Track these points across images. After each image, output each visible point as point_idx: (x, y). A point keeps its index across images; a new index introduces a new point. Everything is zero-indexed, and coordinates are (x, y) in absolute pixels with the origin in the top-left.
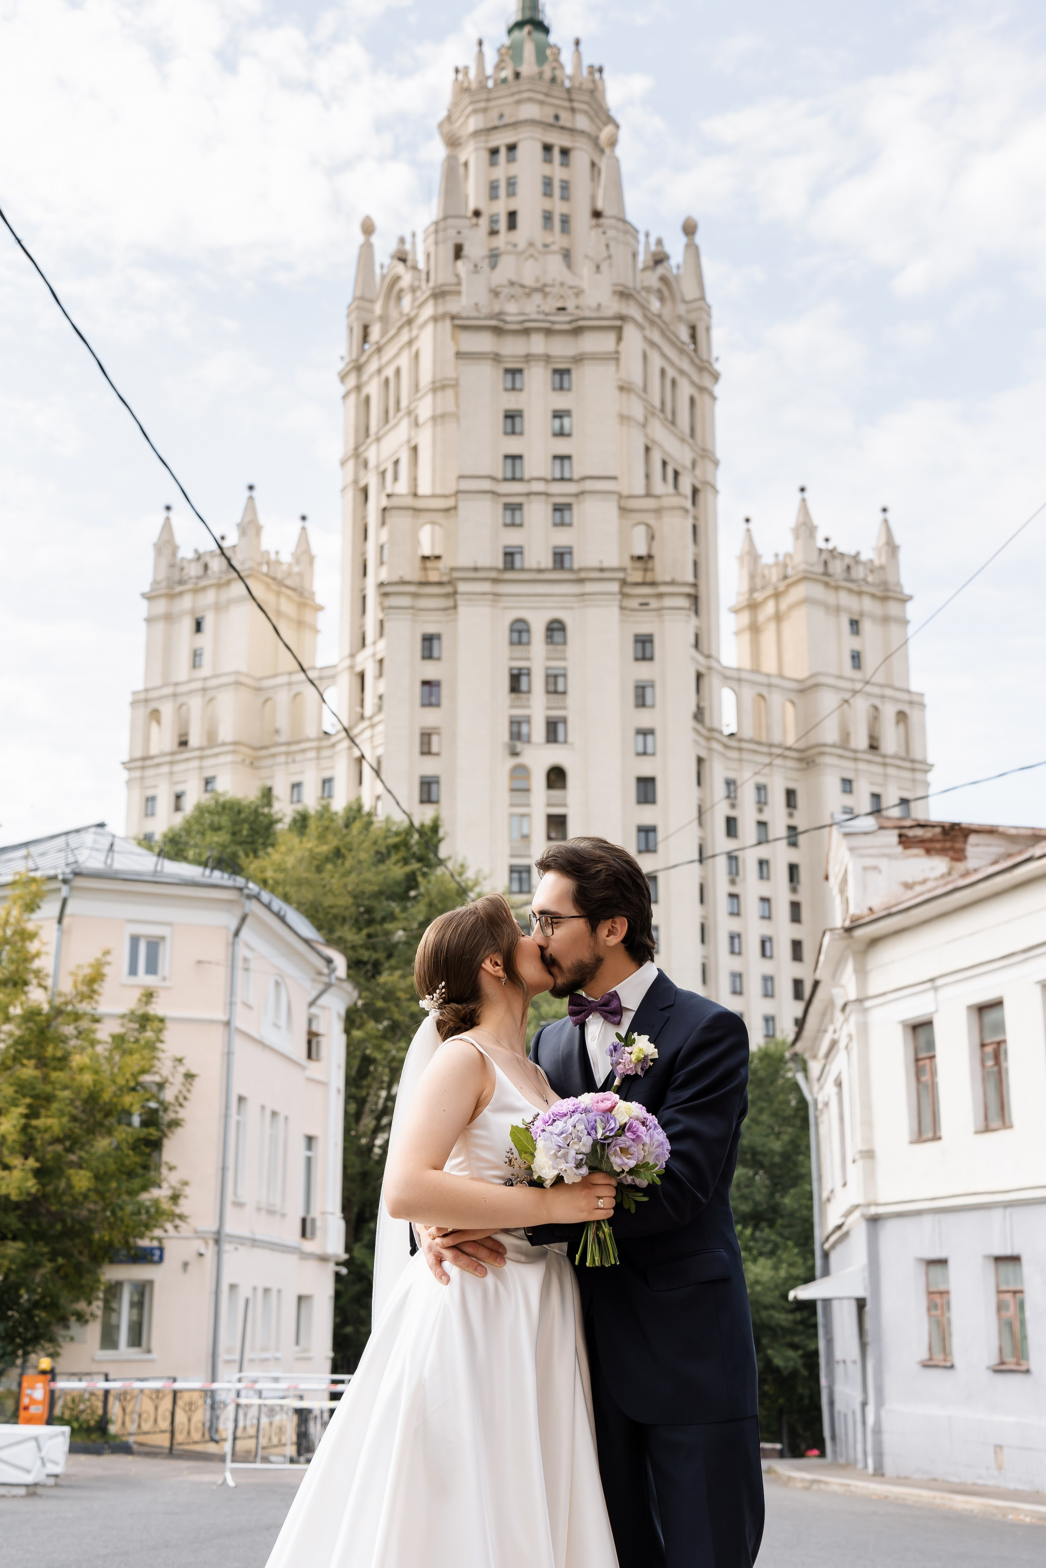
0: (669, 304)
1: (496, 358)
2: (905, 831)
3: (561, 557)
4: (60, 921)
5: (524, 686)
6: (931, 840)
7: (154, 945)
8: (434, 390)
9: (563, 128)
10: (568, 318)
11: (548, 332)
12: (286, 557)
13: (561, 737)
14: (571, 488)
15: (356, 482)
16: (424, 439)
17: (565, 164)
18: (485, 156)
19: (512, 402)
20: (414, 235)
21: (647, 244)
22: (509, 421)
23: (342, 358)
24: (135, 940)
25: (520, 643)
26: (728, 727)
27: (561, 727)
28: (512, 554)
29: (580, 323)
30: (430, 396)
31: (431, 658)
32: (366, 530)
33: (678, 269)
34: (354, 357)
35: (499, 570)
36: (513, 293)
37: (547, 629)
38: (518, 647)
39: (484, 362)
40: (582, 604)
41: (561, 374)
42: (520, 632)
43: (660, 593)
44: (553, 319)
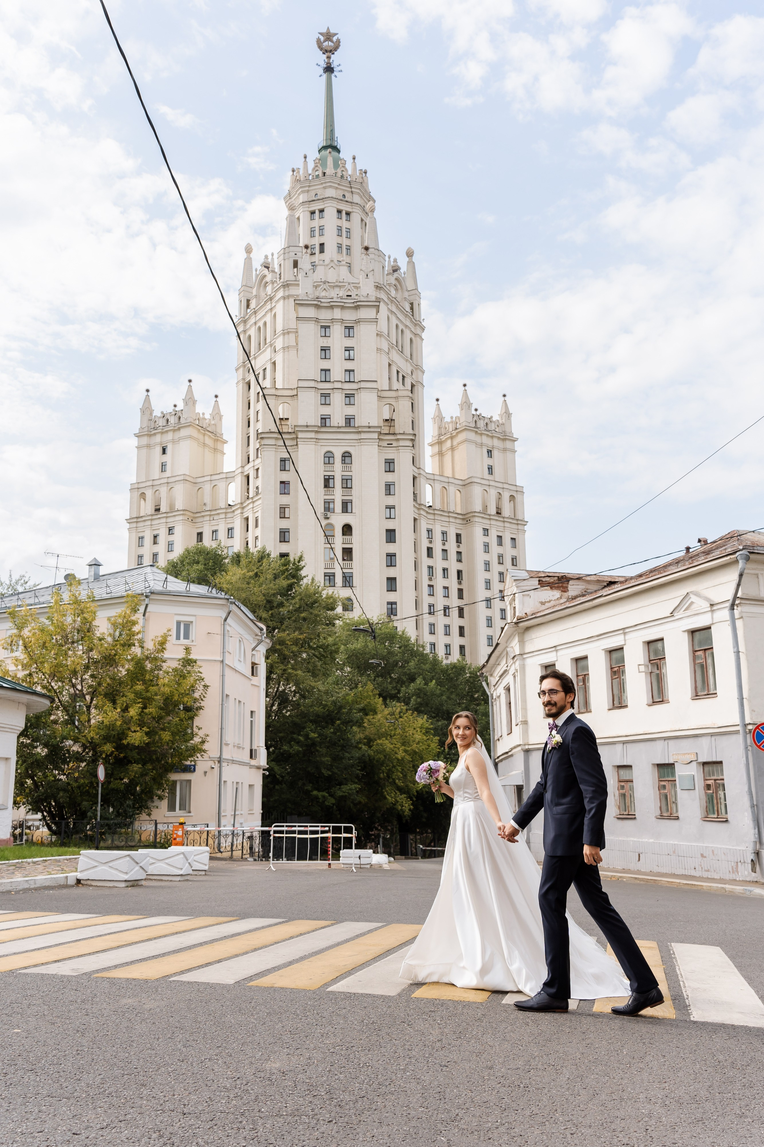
0: (400, 291)
1: (317, 320)
2: (541, 579)
3: (349, 421)
4: (144, 615)
5: (331, 485)
6: (552, 583)
7: (187, 626)
8: (284, 334)
9: (347, 201)
10: (353, 301)
11: (343, 308)
12: (207, 416)
13: (349, 510)
14: (354, 386)
15: (244, 379)
16: (279, 359)
17: (348, 220)
18: (309, 214)
19: (324, 342)
20: (273, 255)
21: (389, 261)
22: (323, 352)
24: (178, 623)
25: (329, 463)
26: (428, 502)
27: (349, 505)
28: (325, 419)
29: (358, 303)
30: (282, 337)
31: (285, 470)
32: (249, 403)
33: (404, 274)
34: (242, 316)
35: (319, 427)
36: (325, 287)
37: (342, 456)
38: (328, 465)
39: (311, 322)
40: (359, 444)
41: (349, 329)
42: (329, 457)
43: (398, 439)
44: (345, 301)
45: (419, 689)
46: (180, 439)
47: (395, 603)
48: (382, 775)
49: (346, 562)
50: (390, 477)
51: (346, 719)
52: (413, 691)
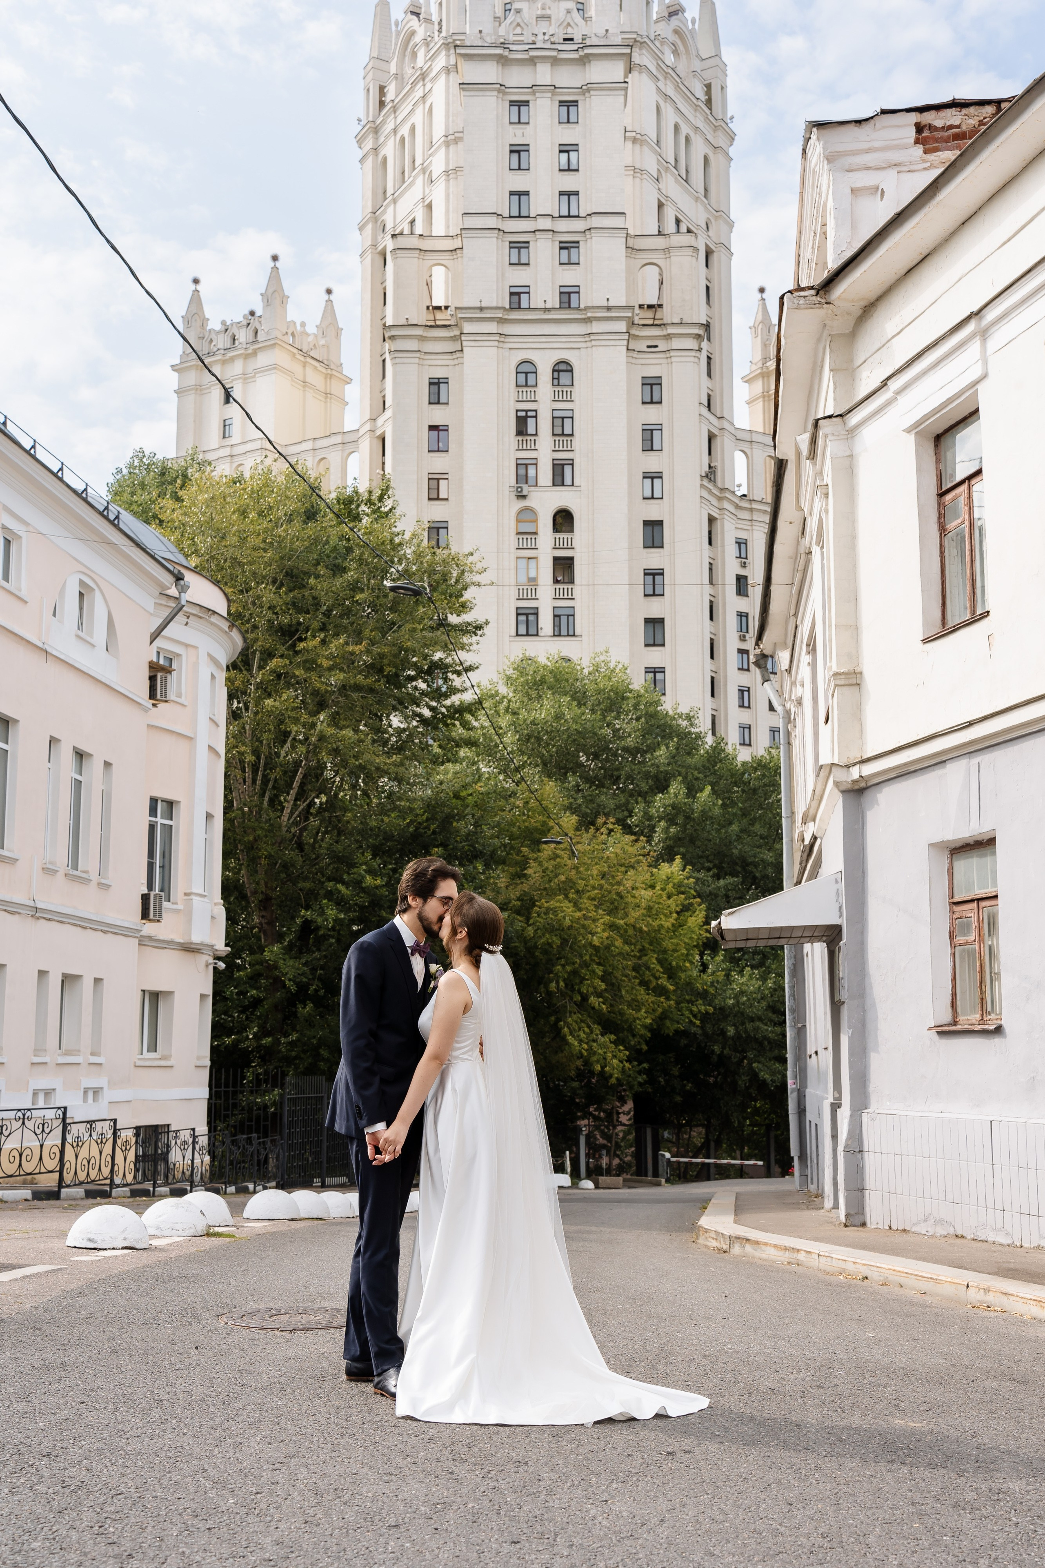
0: (684, 57)
1: (502, 88)
2: (925, 117)
3: (567, 296)
5: (531, 429)
8: (447, 144)
10: (575, 47)
11: (555, 62)
12: (311, 329)
13: (568, 481)
14: (578, 225)
15: (374, 246)
16: (438, 195)
19: (517, 136)
22: (515, 156)
23: (359, 120)
25: (526, 385)
26: (739, 486)
27: (568, 470)
28: (518, 294)
29: (587, 51)
30: (443, 149)
31: (438, 403)
32: (385, 294)
33: (693, 22)
34: (371, 119)
35: (505, 309)
36: (519, 20)
37: (554, 371)
38: (525, 389)
39: (489, 93)
40: (589, 344)
41: (568, 106)
42: (526, 373)
43: (669, 335)
44: (560, 47)
45: (674, 806)
46: (257, 371)
47: (662, 670)
48: (553, 985)
49: (561, 586)
50: (652, 415)
51: (463, 847)
52: (662, 810)
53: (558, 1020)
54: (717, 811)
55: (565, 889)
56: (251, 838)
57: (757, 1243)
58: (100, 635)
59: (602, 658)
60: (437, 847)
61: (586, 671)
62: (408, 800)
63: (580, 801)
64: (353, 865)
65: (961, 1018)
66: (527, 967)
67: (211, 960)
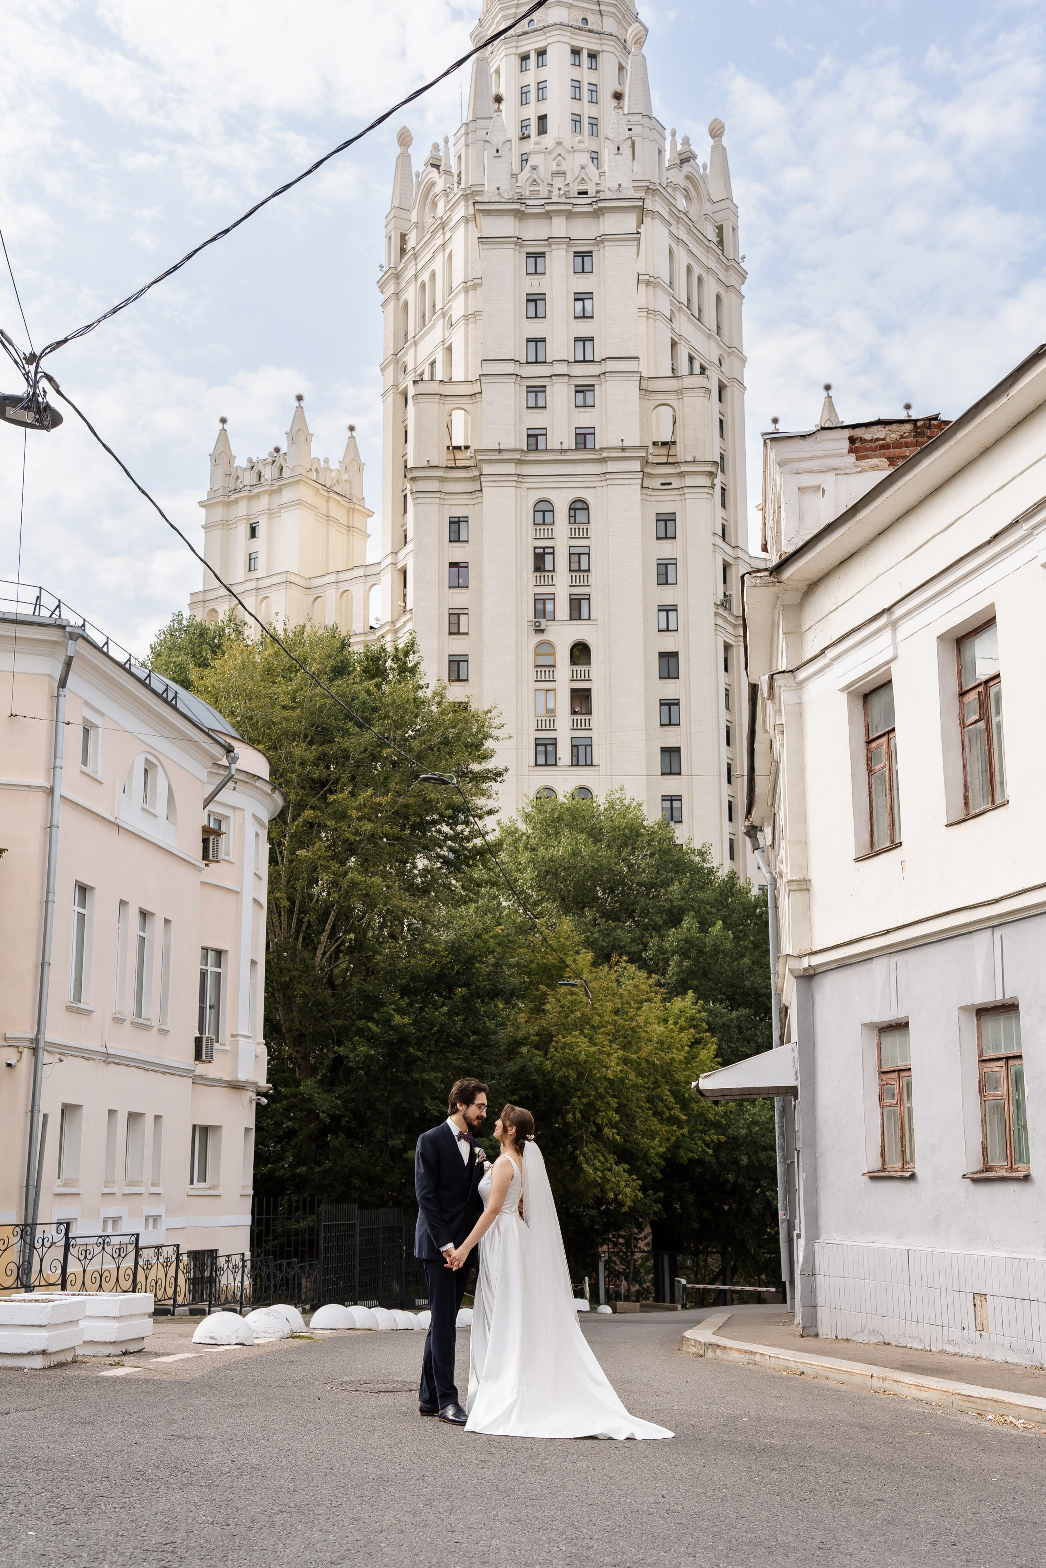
0: (695, 200)
1: (519, 241)
2: (858, 433)
3: (583, 438)
5: (548, 566)
8: (466, 290)
9: (590, 31)
10: (589, 201)
11: (570, 215)
12: (334, 465)
13: (585, 614)
14: (593, 369)
15: (396, 386)
16: (457, 338)
17: (593, 68)
18: (516, 61)
19: (534, 285)
20: (446, 141)
21: (674, 142)
22: (532, 305)
23: (381, 267)
25: (544, 523)
27: (584, 604)
28: (536, 436)
29: (600, 204)
30: (462, 295)
31: (459, 541)
32: (406, 432)
33: (705, 168)
34: (392, 265)
35: (522, 451)
36: (535, 176)
37: (570, 509)
38: (542, 528)
39: (506, 246)
40: (604, 483)
41: (583, 257)
42: (544, 512)
43: (682, 472)
44: (574, 201)
46: (282, 507)
47: (679, 798)
49: (579, 717)
50: (666, 550)
51: (485, 986)
52: (675, 944)
53: (576, 1149)
54: (729, 945)
55: (580, 1025)
56: (287, 979)
57: (725, 1348)
58: (161, 807)
59: (617, 795)
60: (461, 986)
61: (602, 808)
62: (433, 943)
63: (596, 935)
64: (383, 1004)
65: (888, 1166)
66: (546, 1099)
67: (254, 1097)
